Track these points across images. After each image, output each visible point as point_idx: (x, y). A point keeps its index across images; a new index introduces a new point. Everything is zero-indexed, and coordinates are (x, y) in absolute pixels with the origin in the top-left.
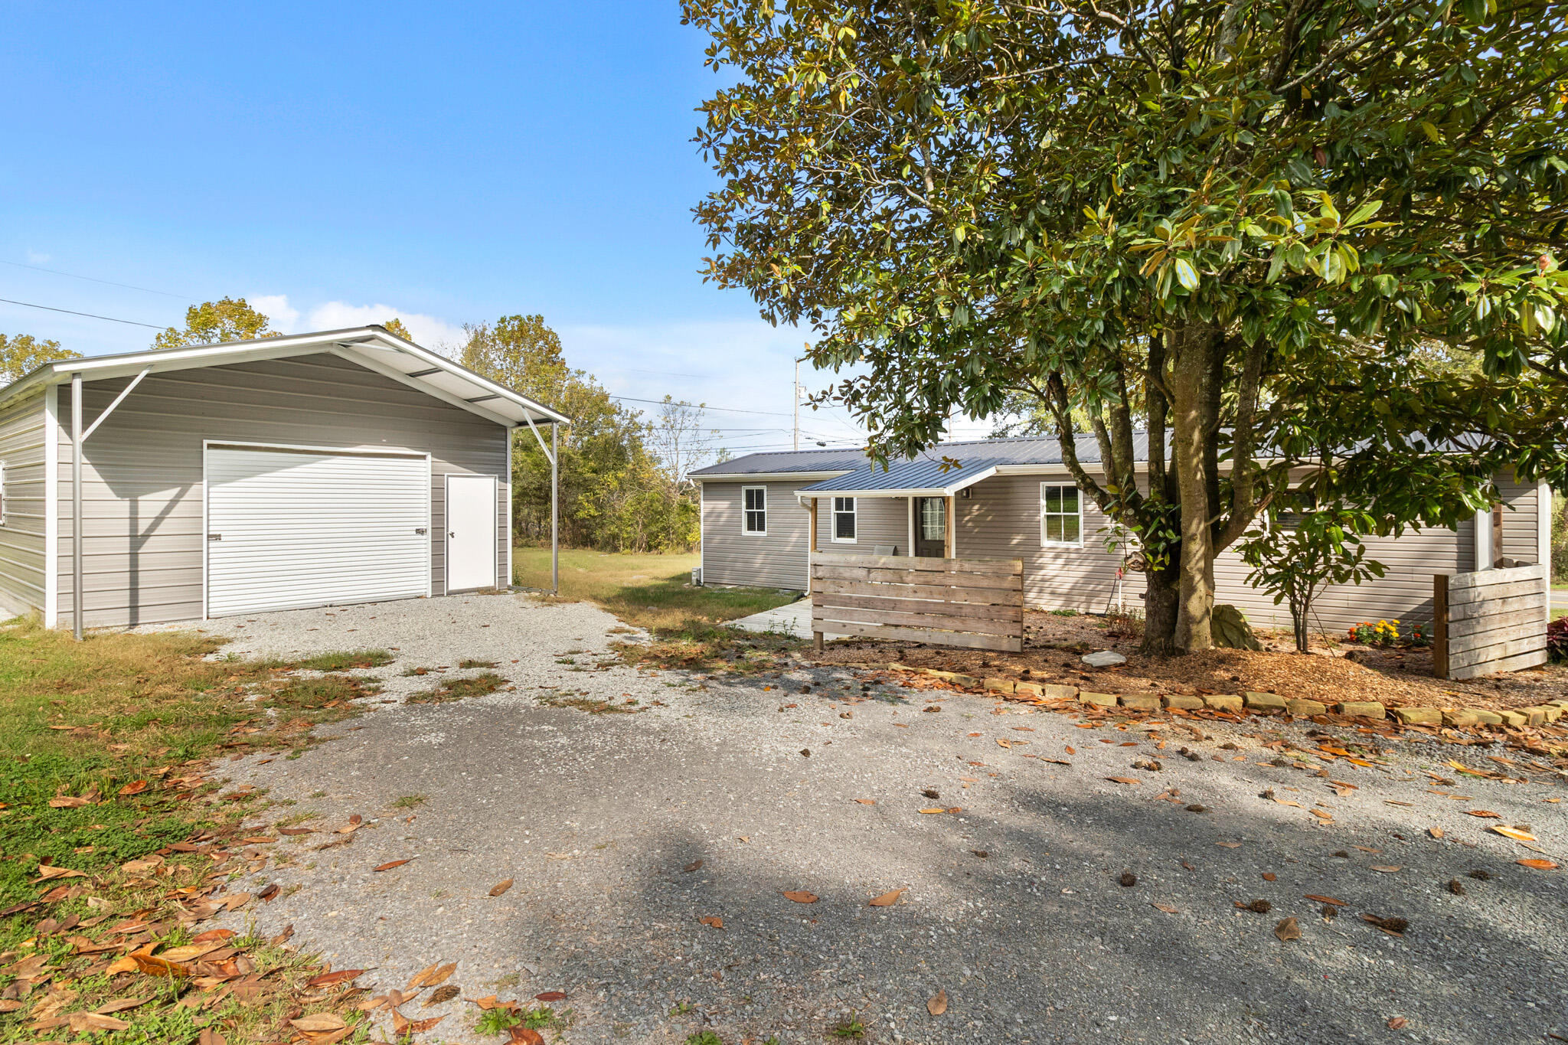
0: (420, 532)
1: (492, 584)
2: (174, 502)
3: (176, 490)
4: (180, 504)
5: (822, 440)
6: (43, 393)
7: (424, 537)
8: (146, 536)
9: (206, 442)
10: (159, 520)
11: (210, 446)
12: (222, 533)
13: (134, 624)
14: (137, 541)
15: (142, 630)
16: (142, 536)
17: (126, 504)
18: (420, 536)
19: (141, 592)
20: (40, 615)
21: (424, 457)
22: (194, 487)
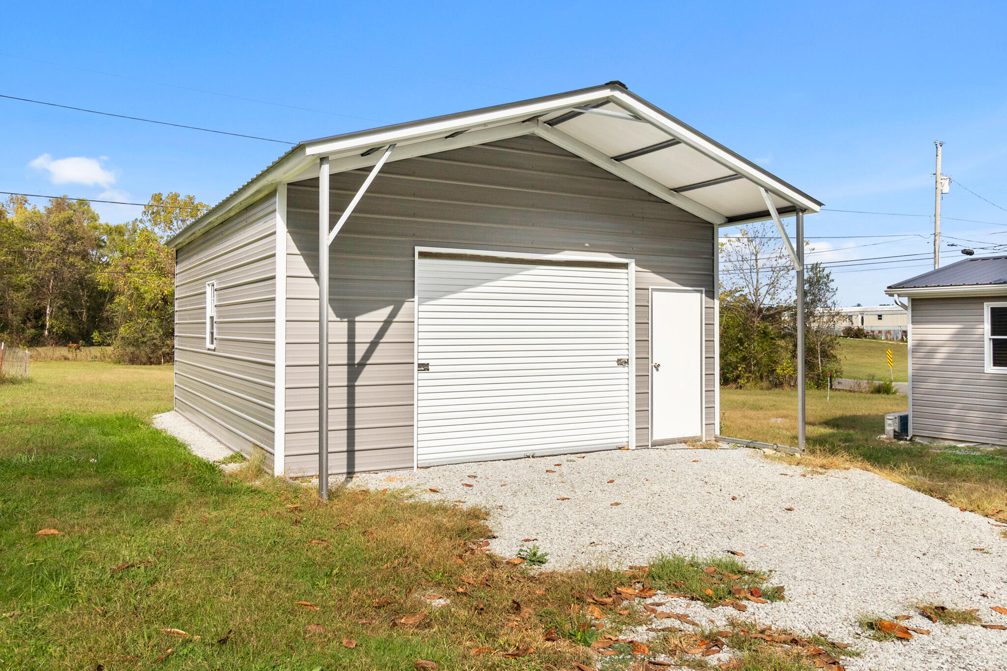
0: (622, 363)
1: (699, 434)
2: (387, 323)
3: (388, 310)
4: (393, 325)
5: (969, 247)
6: (272, 194)
7: (626, 369)
8: (362, 365)
9: (418, 249)
10: (374, 345)
11: (423, 255)
12: (431, 362)
13: (350, 473)
14: (354, 369)
15: (358, 482)
16: (358, 364)
17: (345, 325)
18: (621, 369)
19: (357, 433)
20: (268, 456)
21: (625, 266)
22: (406, 305)
